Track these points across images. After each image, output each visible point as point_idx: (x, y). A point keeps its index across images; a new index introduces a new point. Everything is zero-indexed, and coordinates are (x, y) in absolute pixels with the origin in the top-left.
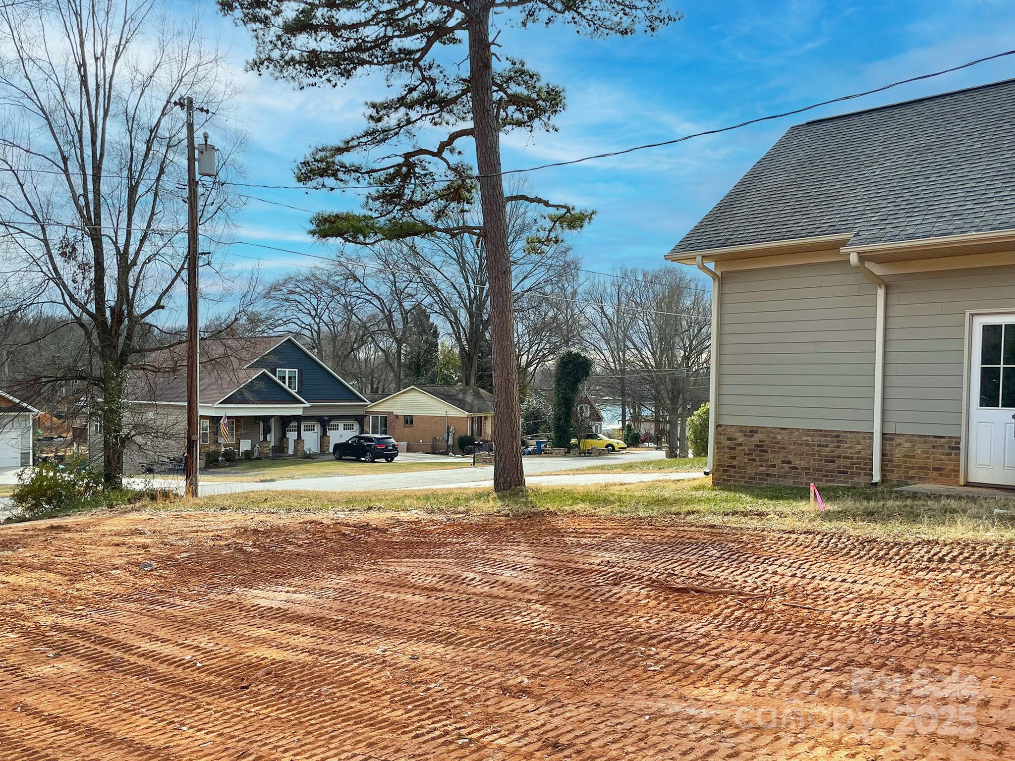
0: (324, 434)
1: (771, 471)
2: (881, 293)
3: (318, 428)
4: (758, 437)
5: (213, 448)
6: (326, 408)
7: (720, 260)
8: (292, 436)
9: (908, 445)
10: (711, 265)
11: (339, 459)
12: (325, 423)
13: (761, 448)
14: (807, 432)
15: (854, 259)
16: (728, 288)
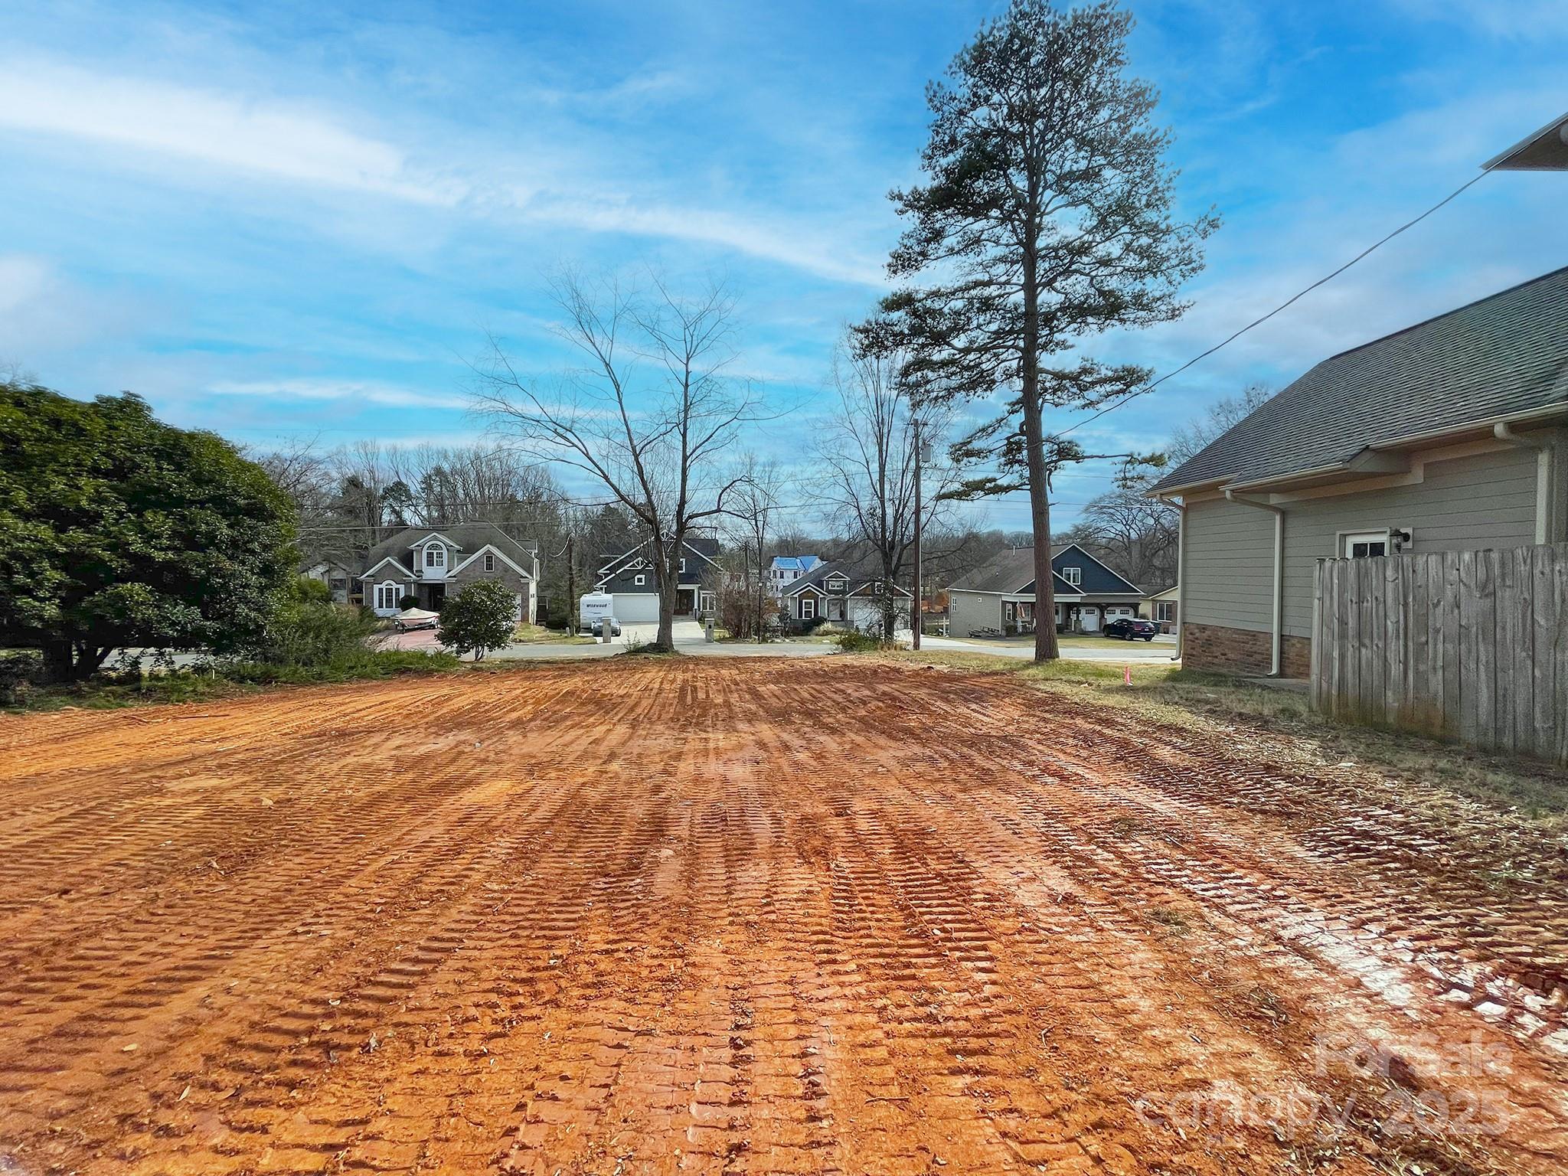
0: (1102, 616)
1: (1216, 661)
2: (1278, 518)
3: (1097, 612)
4: (1208, 633)
5: (1012, 623)
6: (1103, 597)
7: (1185, 493)
8: (1074, 617)
9: (1298, 645)
10: (1178, 500)
11: (1107, 636)
12: (1103, 608)
13: (1209, 642)
14: (1237, 631)
15: (1228, 495)
16: (1191, 515)
